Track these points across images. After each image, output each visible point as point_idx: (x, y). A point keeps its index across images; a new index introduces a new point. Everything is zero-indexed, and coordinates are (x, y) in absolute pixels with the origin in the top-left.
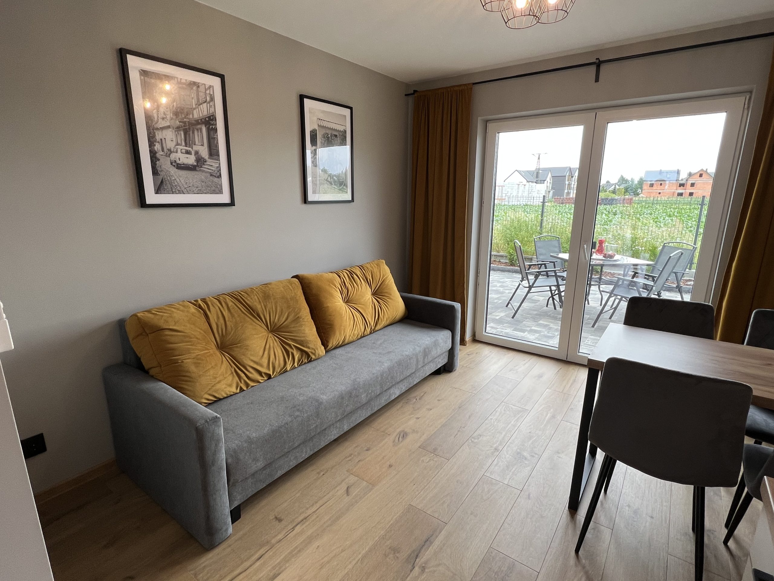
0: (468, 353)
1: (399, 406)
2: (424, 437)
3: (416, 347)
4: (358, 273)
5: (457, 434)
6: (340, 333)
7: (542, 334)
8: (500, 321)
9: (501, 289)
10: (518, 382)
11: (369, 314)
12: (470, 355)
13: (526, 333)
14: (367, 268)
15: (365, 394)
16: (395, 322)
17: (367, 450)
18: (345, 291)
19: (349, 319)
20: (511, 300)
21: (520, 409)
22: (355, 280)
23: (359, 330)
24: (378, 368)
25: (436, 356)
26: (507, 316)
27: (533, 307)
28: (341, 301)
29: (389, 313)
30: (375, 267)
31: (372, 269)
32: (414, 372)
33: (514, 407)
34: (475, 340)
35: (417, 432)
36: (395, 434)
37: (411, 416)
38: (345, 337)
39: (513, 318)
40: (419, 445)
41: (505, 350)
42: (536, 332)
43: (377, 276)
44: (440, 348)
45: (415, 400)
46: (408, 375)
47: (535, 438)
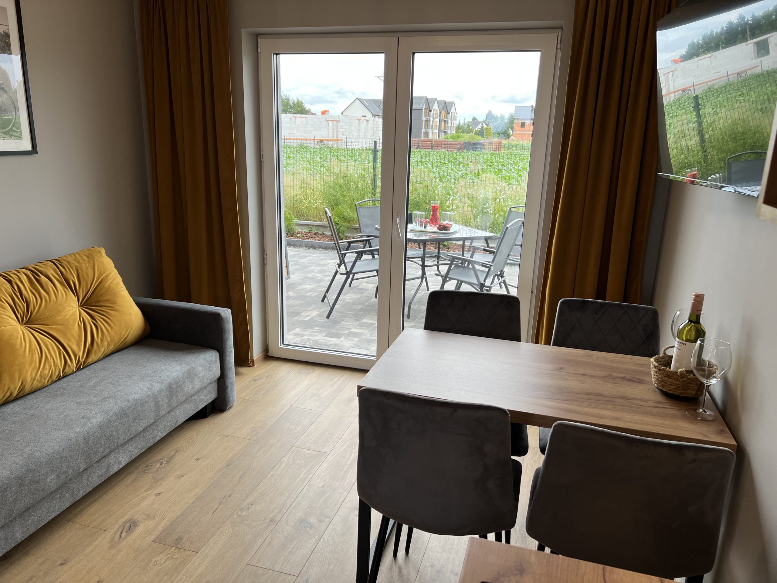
0: (255, 379)
1: (129, 480)
2: (164, 524)
3: (154, 384)
4: (51, 272)
5: (217, 509)
6: (12, 379)
7: (363, 337)
8: (310, 325)
9: (319, 275)
10: (321, 412)
11: (73, 340)
12: (257, 380)
13: (342, 339)
14: (68, 262)
15: (54, 476)
16: (125, 346)
17: (62, 564)
18: (22, 305)
19: (30, 351)
20: (327, 291)
21: (315, 453)
22: (44, 284)
23: (53, 367)
24: (78, 429)
25: (192, 391)
26: (320, 315)
27: (358, 300)
28: (15, 323)
29: (112, 333)
30: (84, 260)
31: (78, 265)
32: (155, 422)
33: (308, 452)
34: (268, 356)
35: (154, 517)
36: (117, 527)
37: (149, 492)
38: (22, 383)
39: (328, 317)
40: (153, 537)
41: (309, 368)
42: (355, 335)
43: (88, 276)
44: (199, 380)
45: (159, 465)
46: (141, 429)
47: (328, 494)
